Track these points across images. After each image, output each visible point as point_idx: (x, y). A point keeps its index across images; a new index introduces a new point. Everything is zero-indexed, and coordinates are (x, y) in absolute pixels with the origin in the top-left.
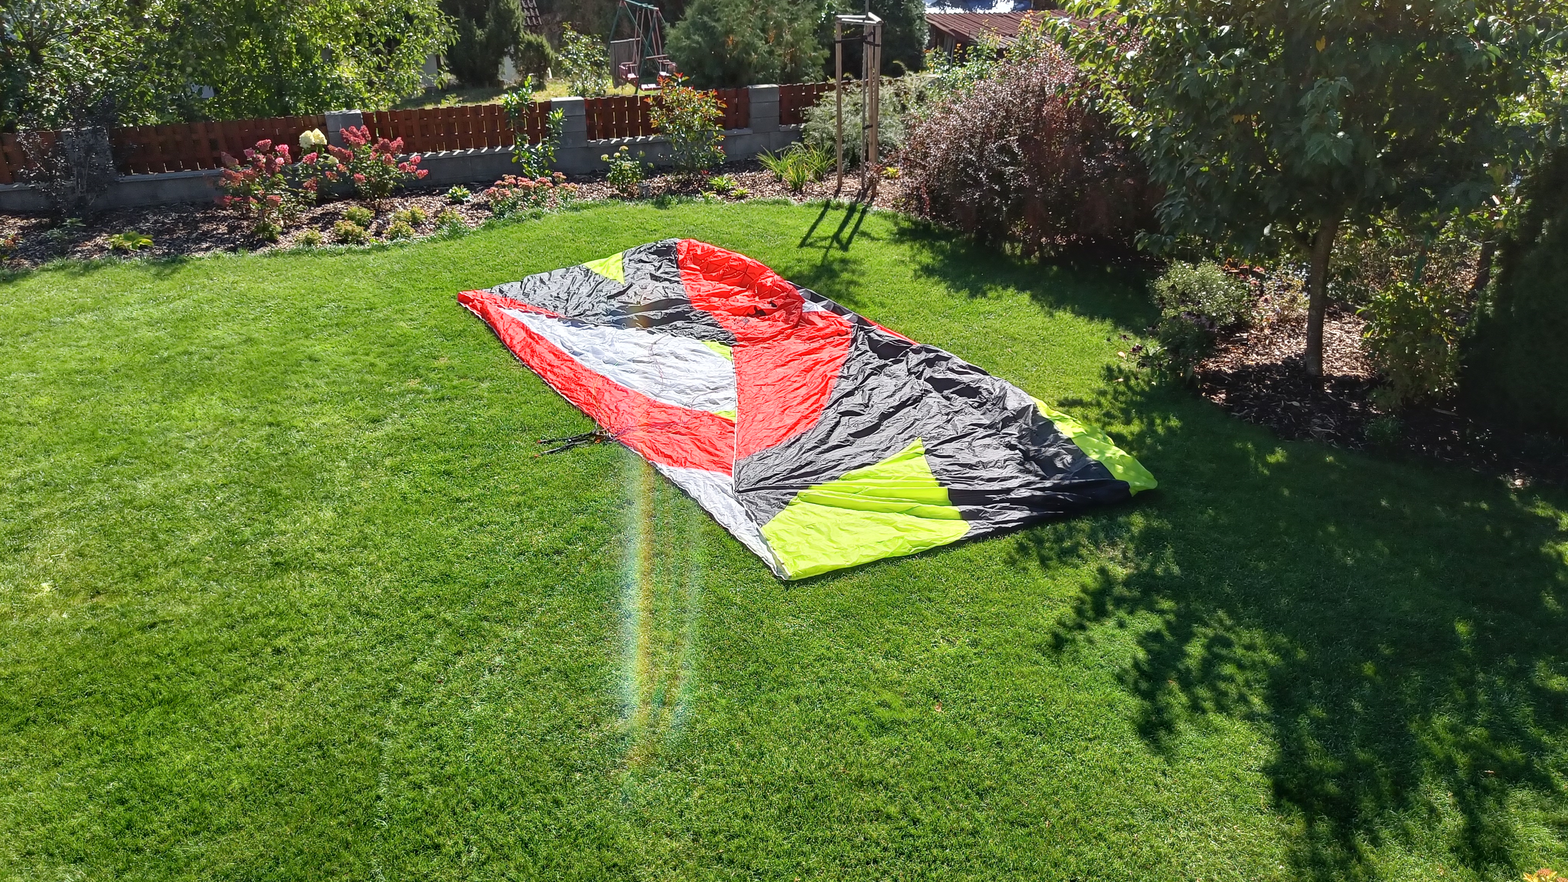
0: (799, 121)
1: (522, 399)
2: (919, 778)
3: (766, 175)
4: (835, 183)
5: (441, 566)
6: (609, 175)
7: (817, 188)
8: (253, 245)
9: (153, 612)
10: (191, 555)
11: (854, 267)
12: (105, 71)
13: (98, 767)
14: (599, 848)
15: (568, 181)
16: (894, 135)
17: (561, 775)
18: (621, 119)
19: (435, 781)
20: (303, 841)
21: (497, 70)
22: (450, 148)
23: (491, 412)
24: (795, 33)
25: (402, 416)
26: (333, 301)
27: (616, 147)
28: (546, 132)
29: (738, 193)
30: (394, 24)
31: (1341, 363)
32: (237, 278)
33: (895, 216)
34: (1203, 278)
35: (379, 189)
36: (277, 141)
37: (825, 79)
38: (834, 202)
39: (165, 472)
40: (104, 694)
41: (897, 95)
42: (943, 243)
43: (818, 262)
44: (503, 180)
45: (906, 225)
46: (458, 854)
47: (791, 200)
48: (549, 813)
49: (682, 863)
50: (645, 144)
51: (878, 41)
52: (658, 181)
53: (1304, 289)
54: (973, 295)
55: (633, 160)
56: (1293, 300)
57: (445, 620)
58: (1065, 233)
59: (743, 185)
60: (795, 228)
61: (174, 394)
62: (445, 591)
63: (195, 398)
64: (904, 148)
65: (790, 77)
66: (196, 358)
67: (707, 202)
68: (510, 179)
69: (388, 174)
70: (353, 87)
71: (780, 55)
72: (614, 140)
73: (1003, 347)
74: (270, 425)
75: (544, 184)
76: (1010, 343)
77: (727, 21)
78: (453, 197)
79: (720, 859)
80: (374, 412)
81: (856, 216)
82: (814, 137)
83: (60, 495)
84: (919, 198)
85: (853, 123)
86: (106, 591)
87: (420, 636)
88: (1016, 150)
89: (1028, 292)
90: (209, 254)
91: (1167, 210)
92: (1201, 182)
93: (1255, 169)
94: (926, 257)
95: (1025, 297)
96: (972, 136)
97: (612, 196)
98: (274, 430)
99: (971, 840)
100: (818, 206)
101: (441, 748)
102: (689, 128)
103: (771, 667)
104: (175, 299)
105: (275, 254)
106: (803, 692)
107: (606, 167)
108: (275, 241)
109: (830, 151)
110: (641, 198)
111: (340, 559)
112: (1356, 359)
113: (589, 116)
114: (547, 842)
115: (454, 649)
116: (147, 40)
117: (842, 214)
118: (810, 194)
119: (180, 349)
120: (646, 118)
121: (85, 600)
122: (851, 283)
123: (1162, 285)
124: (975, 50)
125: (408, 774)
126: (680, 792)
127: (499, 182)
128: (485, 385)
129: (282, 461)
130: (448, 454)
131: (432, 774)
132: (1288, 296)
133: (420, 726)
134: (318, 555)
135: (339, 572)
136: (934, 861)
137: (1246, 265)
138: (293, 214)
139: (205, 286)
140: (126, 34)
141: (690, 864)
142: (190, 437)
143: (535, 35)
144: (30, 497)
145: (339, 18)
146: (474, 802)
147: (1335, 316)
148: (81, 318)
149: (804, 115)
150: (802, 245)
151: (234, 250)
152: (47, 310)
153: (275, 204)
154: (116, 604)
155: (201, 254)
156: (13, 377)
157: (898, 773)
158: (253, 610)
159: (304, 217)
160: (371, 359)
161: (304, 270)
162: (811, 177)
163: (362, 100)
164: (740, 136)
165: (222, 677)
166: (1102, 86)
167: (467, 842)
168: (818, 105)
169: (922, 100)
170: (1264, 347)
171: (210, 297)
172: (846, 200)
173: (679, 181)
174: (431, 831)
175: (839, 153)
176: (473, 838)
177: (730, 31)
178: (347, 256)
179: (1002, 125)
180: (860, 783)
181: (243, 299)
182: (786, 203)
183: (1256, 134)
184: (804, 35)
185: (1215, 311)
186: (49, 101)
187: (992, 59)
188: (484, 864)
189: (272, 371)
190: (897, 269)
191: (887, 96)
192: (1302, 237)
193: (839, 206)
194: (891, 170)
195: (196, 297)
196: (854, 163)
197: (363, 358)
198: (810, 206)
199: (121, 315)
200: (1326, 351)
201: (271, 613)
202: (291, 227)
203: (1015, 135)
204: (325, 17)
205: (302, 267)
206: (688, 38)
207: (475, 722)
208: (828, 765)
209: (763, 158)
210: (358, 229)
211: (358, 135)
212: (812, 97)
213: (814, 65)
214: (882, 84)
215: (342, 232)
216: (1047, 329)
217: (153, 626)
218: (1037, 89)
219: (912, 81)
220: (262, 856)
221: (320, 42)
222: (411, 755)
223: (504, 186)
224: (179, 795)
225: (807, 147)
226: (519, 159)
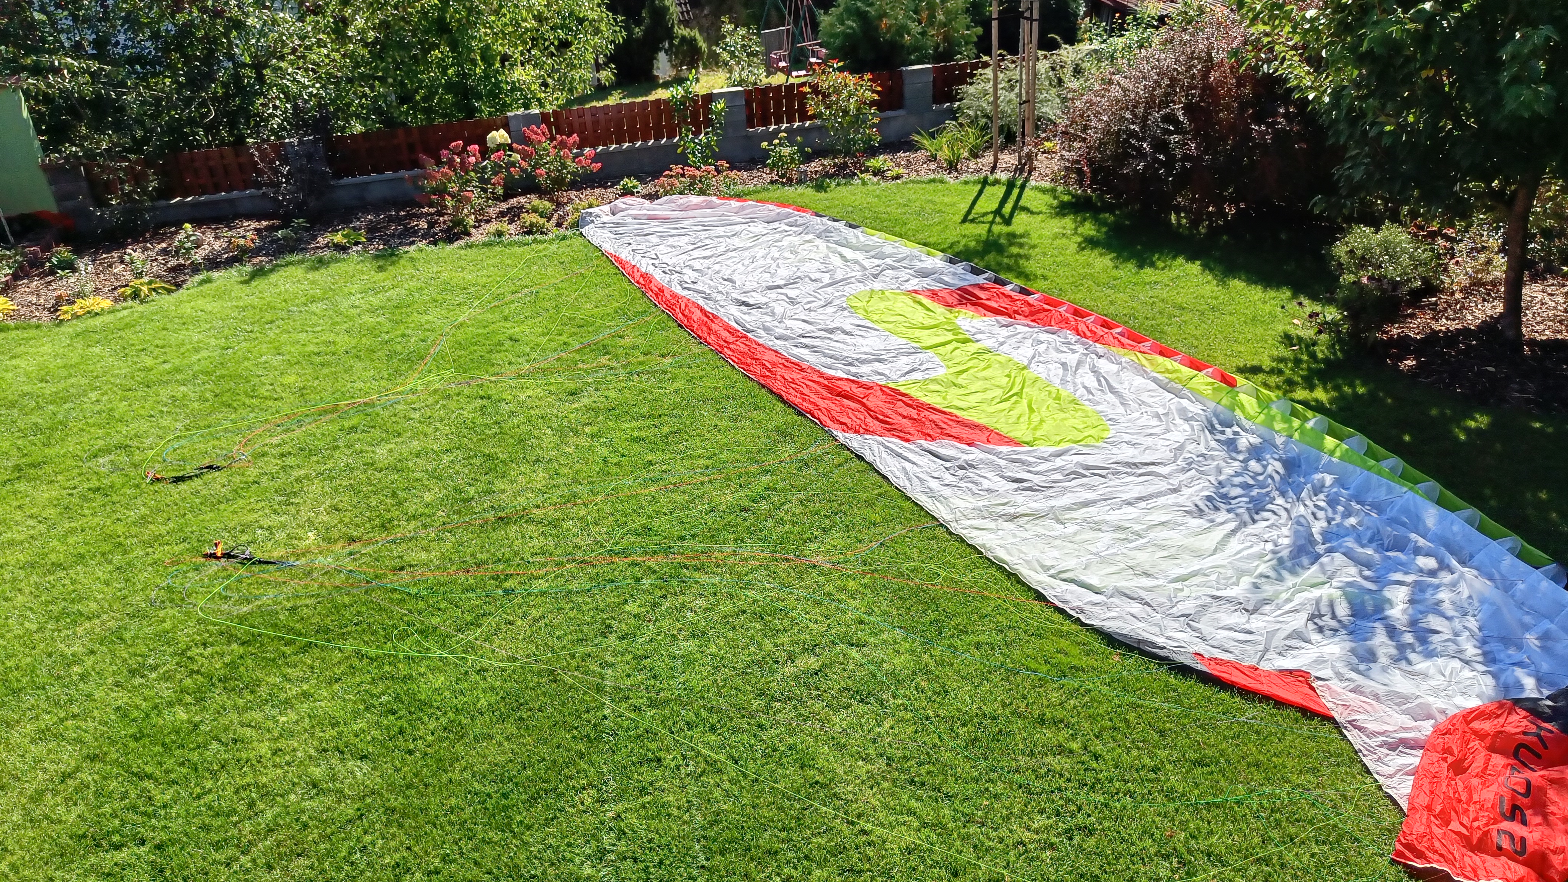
0: (953, 99)
1: (702, 373)
2: (1099, 718)
3: (921, 154)
4: (991, 159)
5: (643, 521)
6: (769, 161)
7: (972, 165)
8: (451, 236)
9: (401, 557)
10: (427, 511)
11: (1022, 240)
12: (318, 85)
13: (370, 684)
14: (802, 768)
15: (731, 169)
16: (1050, 108)
17: (763, 704)
18: (778, 105)
19: (652, 704)
20: (544, 750)
21: (653, 65)
22: (619, 142)
23: (676, 385)
24: (947, 13)
25: (597, 389)
26: (526, 287)
27: (775, 134)
28: (709, 123)
29: (894, 173)
30: (567, 28)
31: (1542, 327)
32: (440, 269)
33: (1053, 190)
34: (1386, 241)
35: (559, 183)
36: (467, 143)
37: (978, 57)
38: (991, 178)
39: (397, 440)
40: (369, 625)
41: (1053, 69)
42: (1107, 215)
43: (984, 237)
44: (671, 170)
45: (1066, 198)
46: (678, 767)
47: (947, 177)
48: (755, 736)
49: (878, 784)
50: (801, 130)
51: (1036, 15)
52: (815, 166)
53: (1500, 251)
54: (1141, 267)
55: (791, 146)
56: (1489, 262)
57: (649, 568)
58: (1234, 201)
59: (898, 165)
60: (953, 205)
61: (398, 372)
62: (648, 542)
63: (416, 375)
64: (1063, 122)
65: (944, 55)
66: (413, 340)
67: (864, 183)
68: (677, 169)
69: (566, 168)
70: (529, 89)
71: (933, 36)
72: (772, 127)
73: (1170, 317)
74: (482, 398)
75: (709, 173)
76: (1178, 312)
77: (881, 6)
78: (624, 189)
79: (912, 782)
80: (572, 386)
81: (1016, 191)
82: (969, 116)
83: (315, 458)
84: (1080, 172)
85: (1009, 100)
86: (360, 539)
87: (629, 581)
88: (1181, 118)
89: (1198, 262)
90: (413, 247)
91: (1347, 173)
92: (1386, 141)
93: (1446, 125)
94: (1089, 229)
95: (1195, 267)
96: (1135, 107)
97: (772, 182)
98: (485, 402)
99: (1152, 775)
100: (975, 182)
101: (655, 677)
102: (846, 112)
103: (950, 616)
104: (389, 289)
105: (470, 246)
106: (982, 638)
107: (766, 154)
108: (469, 234)
109: (985, 128)
110: (800, 182)
111: (553, 513)
112: (1561, 322)
113: (748, 104)
114: (755, 760)
115: (659, 593)
116: (351, 55)
117: (1000, 191)
118: (967, 172)
119: (399, 332)
120: (802, 106)
121: (343, 547)
122: (1019, 256)
123: (1340, 250)
124: (1135, 19)
125: (628, 698)
126: (873, 723)
127: (667, 172)
128: (668, 360)
129: (496, 429)
130: (641, 423)
131: (649, 698)
132: (1482, 257)
133: (634, 658)
134: (534, 511)
135: (554, 524)
136: (1117, 793)
137: (1435, 227)
138: (483, 209)
139: (413, 277)
140: (333, 51)
141: (885, 785)
142: (414, 409)
143: (688, 30)
144: (290, 461)
145: (518, 25)
146: (688, 724)
147: (1537, 277)
148: (313, 307)
149: (958, 94)
150: (964, 221)
151: (435, 243)
152: (285, 301)
153: (468, 200)
154: (369, 550)
155: (407, 248)
156: (264, 358)
157: (1079, 713)
158: (484, 556)
159: (492, 211)
160: (564, 338)
161: (497, 260)
162: (966, 154)
163: (539, 100)
164: (894, 118)
165: (463, 613)
166: (1277, 47)
167: (684, 757)
168: (971, 84)
169: (1079, 73)
170: (1455, 312)
171: (419, 285)
172: (1003, 177)
173: (835, 165)
174: (653, 746)
175: (995, 130)
176: (691, 754)
177: (884, 15)
178: (534, 246)
179: (1167, 95)
180: (1042, 720)
181: (447, 287)
182: (942, 181)
183: (1447, 89)
184: (957, 13)
185: (1400, 276)
186: (272, 116)
187: (1153, 26)
188: (700, 776)
189: (480, 351)
190: (1058, 242)
191: (1043, 71)
192: (1497, 195)
193: (997, 182)
194: (1047, 144)
195: (406, 286)
196: (1010, 138)
197: (558, 338)
198: (966, 183)
199: (345, 304)
200: (1526, 315)
201: (499, 560)
202: (481, 221)
203: (1180, 103)
204: (506, 25)
205: (495, 256)
206: (842, 24)
207: (682, 656)
208: (1011, 704)
209: (916, 138)
210: (542, 221)
211: (538, 133)
212: (965, 76)
213: (967, 43)
214: (1038, 59)
215: (528, 224)
216: (1216, 298)
217: (402, 569)
218: (1203, 54)
219: (1067, 53)
220: (511, 761)
221: (500, 48)
222: (628, 682)
223: (671, 177)
224: (438, 708)
225: (961, 125)
226: (684, 150)
